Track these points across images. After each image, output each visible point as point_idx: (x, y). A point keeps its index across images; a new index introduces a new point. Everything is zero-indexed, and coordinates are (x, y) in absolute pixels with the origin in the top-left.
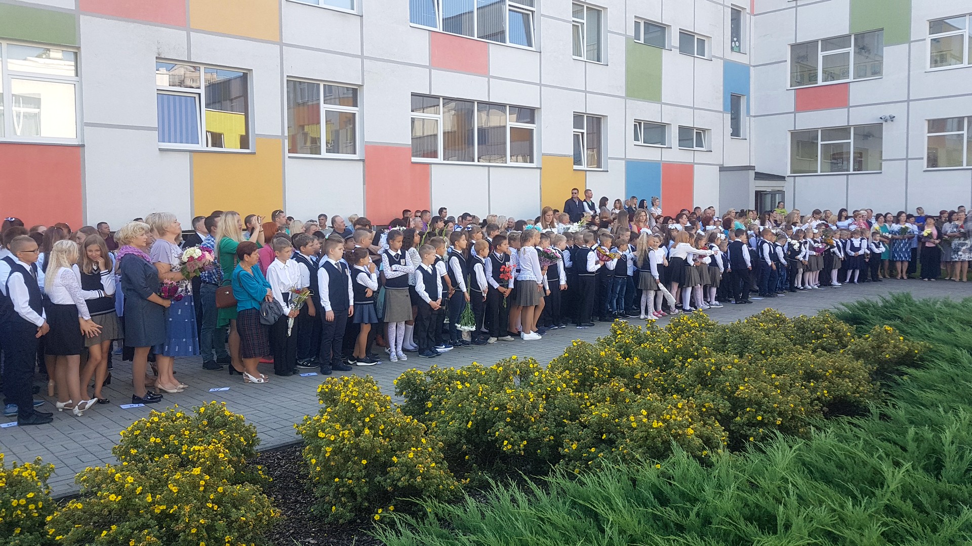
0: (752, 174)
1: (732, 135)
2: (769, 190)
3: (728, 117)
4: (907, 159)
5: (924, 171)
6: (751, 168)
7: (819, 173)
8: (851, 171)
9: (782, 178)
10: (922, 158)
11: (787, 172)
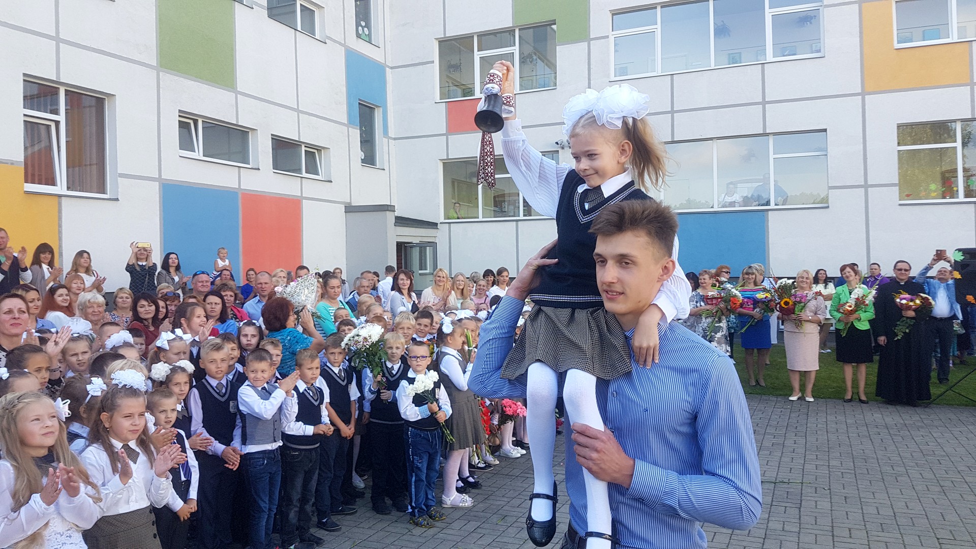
0: (390, 217)
1: (363, 161)
2: (416, 241)
3: (356, 134)
6: (388, 208)
7: (481, 219)
8: (521, 217)
9: (434, 225)
11: (440, 218)
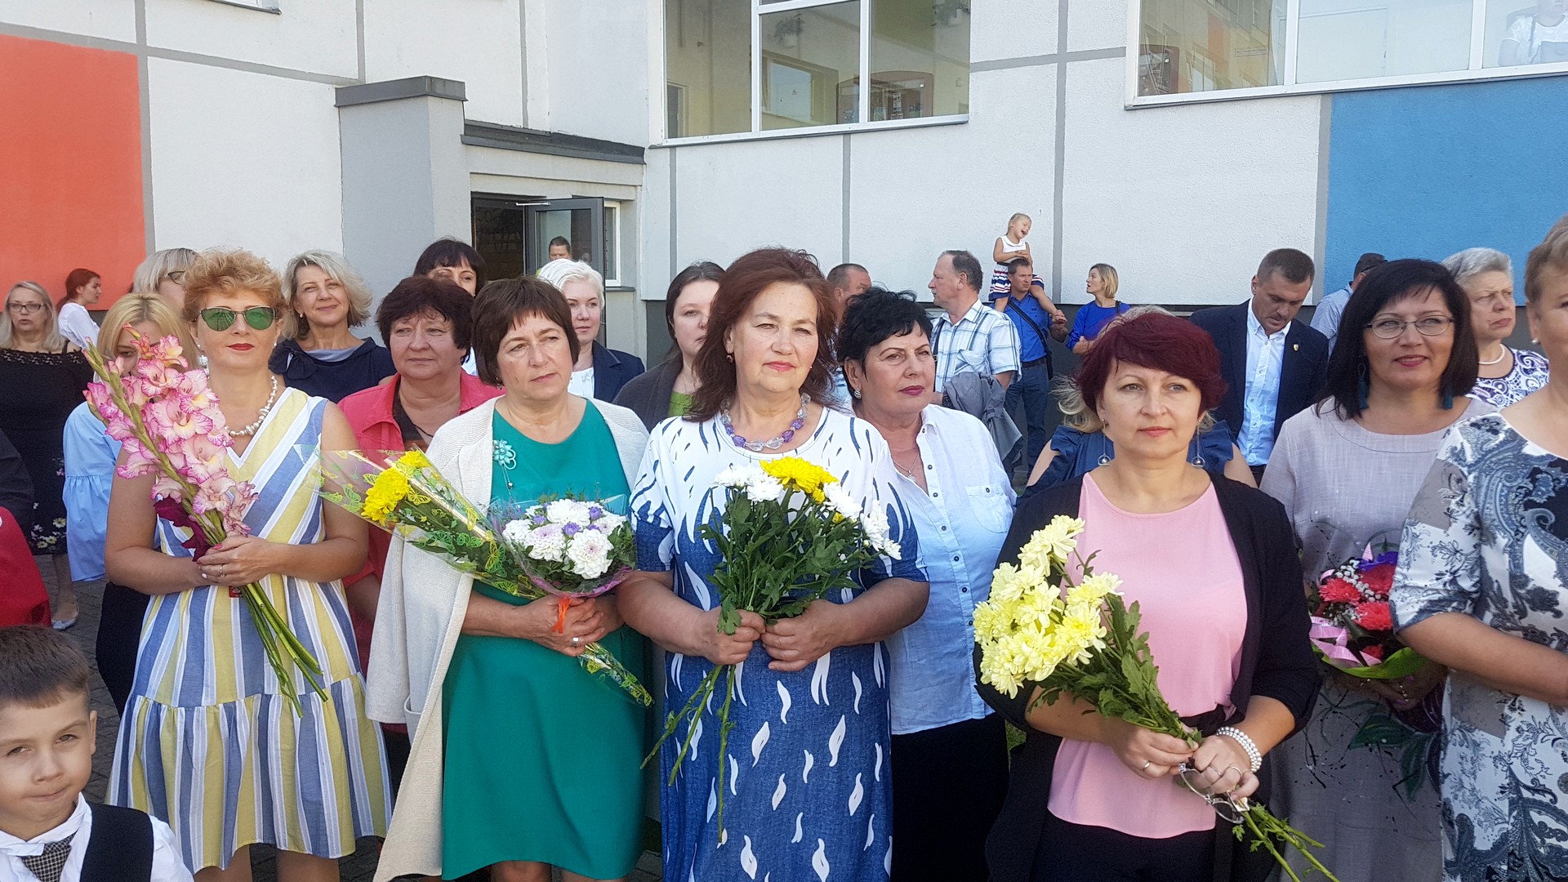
2: (553, 192)
4: (1062, 58)
5: (1128, 109)
6: (434, 87)
7: (756, 131)
8: (864, 122)
9: (632, 154)
10: (1120, 52)
11: (652, 128)
